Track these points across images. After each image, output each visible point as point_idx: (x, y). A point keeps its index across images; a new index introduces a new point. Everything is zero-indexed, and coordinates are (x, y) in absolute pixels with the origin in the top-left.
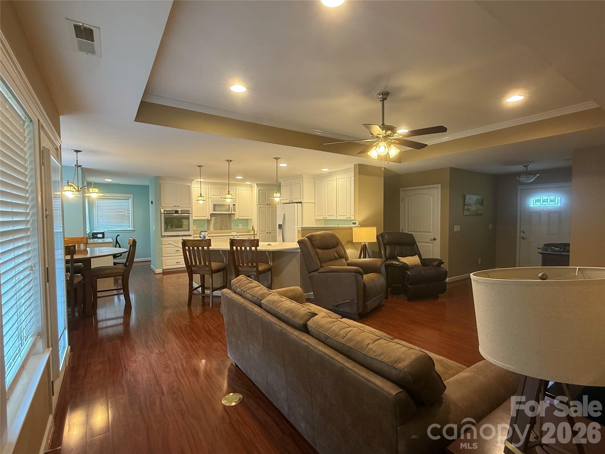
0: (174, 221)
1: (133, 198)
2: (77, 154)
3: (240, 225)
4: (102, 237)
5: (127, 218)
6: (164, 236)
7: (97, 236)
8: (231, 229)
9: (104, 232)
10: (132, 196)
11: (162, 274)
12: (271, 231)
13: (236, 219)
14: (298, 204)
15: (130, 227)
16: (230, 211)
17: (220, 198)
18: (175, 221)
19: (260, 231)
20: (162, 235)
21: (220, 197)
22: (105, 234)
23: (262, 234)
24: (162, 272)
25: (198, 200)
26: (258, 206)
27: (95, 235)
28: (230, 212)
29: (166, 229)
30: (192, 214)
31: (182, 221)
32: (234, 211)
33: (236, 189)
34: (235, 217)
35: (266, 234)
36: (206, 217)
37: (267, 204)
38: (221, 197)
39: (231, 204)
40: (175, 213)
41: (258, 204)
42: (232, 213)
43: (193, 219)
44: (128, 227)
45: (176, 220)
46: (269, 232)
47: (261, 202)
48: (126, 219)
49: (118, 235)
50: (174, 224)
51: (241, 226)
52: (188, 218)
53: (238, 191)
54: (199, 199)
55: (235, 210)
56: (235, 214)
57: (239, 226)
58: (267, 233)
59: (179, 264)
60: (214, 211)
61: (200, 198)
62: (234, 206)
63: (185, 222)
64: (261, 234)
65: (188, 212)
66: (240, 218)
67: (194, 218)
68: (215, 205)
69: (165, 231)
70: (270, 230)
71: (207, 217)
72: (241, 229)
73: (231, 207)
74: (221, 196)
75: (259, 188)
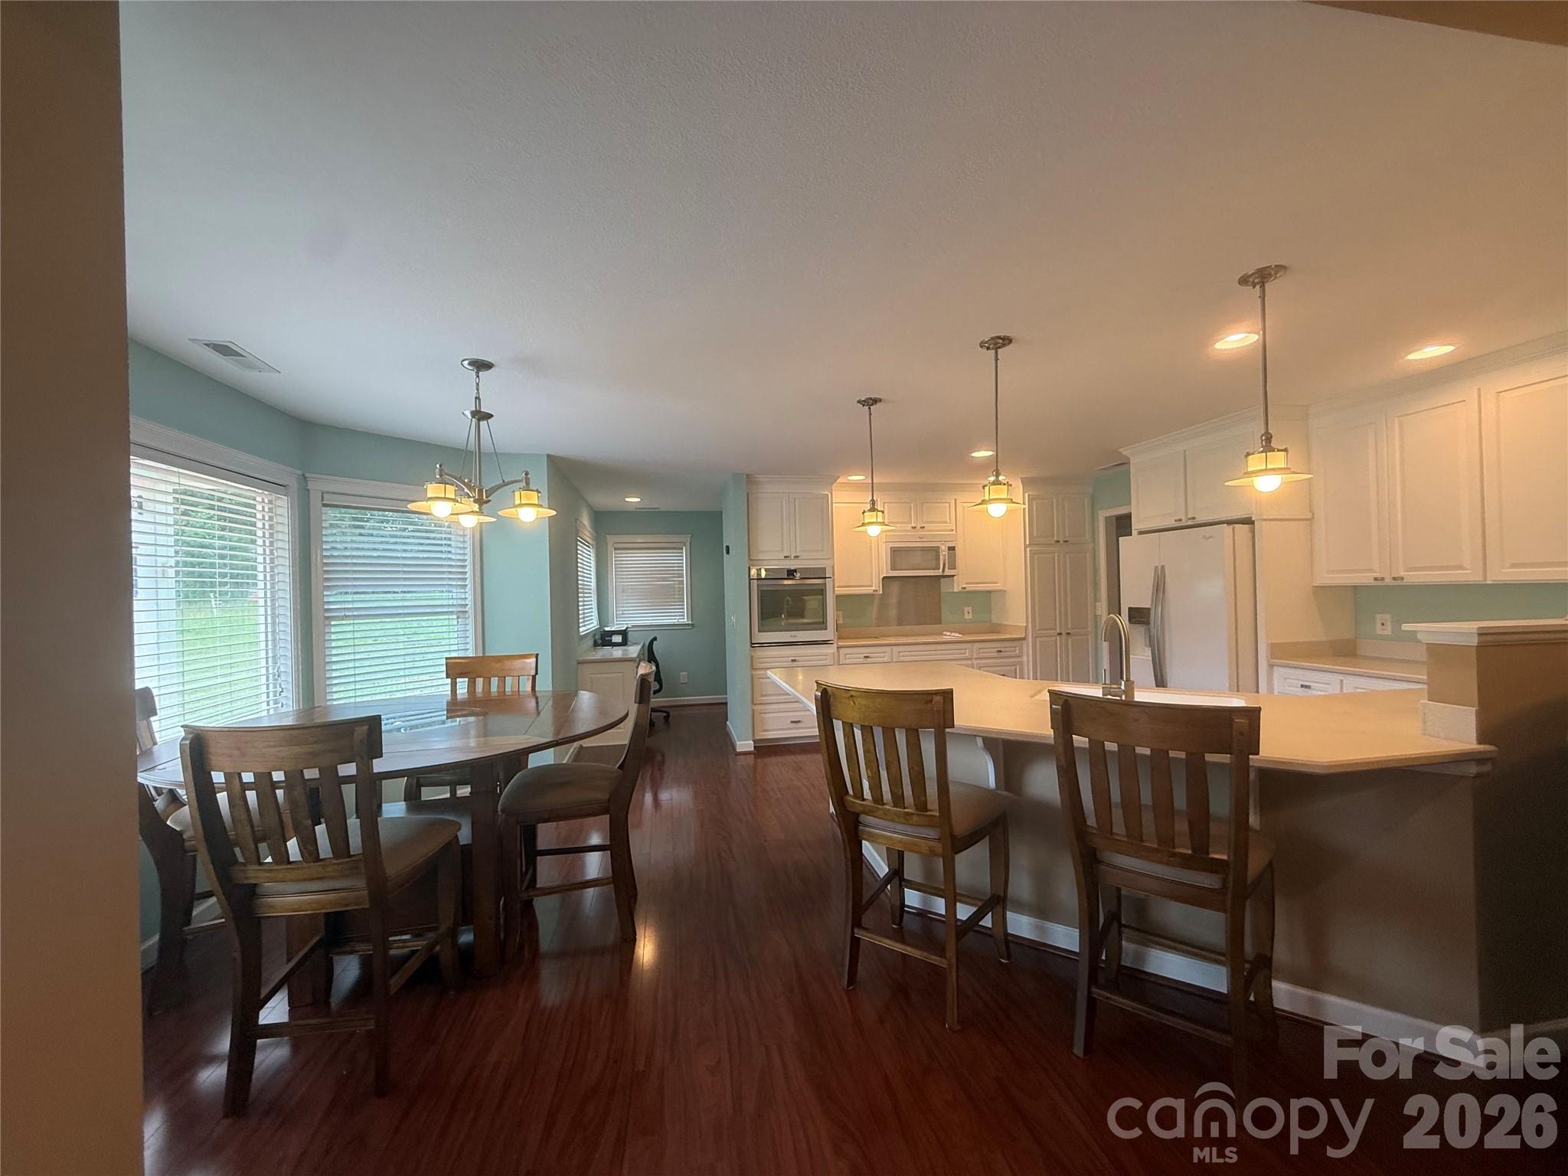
0: (786, 600)
1: (690, 543)
2: (478, 376)
3: (966, 609)
4: (621, 641)
5: (677, 593)
6: (762, 645)
7: (611, 640)
8: (938, 620)
9: (625, 630)
10: (687, 539)
11: (752, 756)
12: (1072, 628)
13: (956, 590)
14: (1236, 526)
15: (684, 616)
16: (941, 568)
17: (909, 531)
18: (788, 601)
19: (1038, 628)
20: (753, 642)
21: (909, 527)
22: (630, 634)
23: (1043, 639)
24: (753, 749)
25: (863, 525)
26: (1028, 549)
27: (607, 638)
28: (941, 570)
29: (762, 625)
30: (834, 580)
31: (803, 600)
32: (953, 567)
33: (956, 500)
34: (955, 585)
35: (1054, 639)
36: (871, 586)
37: (1058, 541)
38: (913, 528)
39: (943, 548)
40: (786, 577)
41: (1028, 543)
42: (946, 574)
43: (837, 593)
44: (680, 616)
45: (788, 598)
46: (1064, 633)
47: (1038, 537)
48: (676, 596)
49: (655, 639)
50: (785, 607)
51: (970, 611)
52: (821, 592)
53: (964, 507)
54: (866, 521)
55: (955, 565)
56: (954, 576)
57: (963, 611)
58: (1060, 634)
59: (799, 725)
60: (893, 568)
61: (872, 516)
62: (950, 552)
63: (812, 602)
64: (1038, 640)
65: (821, 574)
66: (970, 587)
67: (839, 591)
68: (895, 552)
69: (759, 631)
70: (1070, 626)
71: (874, 588)
72: (971, 621)
73: (945, 555)
74: (913, 525)
75: (1030, 493)
